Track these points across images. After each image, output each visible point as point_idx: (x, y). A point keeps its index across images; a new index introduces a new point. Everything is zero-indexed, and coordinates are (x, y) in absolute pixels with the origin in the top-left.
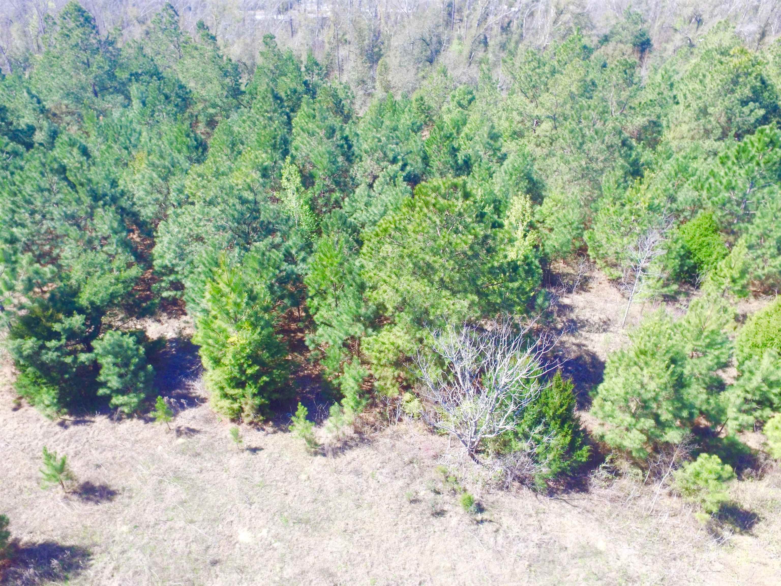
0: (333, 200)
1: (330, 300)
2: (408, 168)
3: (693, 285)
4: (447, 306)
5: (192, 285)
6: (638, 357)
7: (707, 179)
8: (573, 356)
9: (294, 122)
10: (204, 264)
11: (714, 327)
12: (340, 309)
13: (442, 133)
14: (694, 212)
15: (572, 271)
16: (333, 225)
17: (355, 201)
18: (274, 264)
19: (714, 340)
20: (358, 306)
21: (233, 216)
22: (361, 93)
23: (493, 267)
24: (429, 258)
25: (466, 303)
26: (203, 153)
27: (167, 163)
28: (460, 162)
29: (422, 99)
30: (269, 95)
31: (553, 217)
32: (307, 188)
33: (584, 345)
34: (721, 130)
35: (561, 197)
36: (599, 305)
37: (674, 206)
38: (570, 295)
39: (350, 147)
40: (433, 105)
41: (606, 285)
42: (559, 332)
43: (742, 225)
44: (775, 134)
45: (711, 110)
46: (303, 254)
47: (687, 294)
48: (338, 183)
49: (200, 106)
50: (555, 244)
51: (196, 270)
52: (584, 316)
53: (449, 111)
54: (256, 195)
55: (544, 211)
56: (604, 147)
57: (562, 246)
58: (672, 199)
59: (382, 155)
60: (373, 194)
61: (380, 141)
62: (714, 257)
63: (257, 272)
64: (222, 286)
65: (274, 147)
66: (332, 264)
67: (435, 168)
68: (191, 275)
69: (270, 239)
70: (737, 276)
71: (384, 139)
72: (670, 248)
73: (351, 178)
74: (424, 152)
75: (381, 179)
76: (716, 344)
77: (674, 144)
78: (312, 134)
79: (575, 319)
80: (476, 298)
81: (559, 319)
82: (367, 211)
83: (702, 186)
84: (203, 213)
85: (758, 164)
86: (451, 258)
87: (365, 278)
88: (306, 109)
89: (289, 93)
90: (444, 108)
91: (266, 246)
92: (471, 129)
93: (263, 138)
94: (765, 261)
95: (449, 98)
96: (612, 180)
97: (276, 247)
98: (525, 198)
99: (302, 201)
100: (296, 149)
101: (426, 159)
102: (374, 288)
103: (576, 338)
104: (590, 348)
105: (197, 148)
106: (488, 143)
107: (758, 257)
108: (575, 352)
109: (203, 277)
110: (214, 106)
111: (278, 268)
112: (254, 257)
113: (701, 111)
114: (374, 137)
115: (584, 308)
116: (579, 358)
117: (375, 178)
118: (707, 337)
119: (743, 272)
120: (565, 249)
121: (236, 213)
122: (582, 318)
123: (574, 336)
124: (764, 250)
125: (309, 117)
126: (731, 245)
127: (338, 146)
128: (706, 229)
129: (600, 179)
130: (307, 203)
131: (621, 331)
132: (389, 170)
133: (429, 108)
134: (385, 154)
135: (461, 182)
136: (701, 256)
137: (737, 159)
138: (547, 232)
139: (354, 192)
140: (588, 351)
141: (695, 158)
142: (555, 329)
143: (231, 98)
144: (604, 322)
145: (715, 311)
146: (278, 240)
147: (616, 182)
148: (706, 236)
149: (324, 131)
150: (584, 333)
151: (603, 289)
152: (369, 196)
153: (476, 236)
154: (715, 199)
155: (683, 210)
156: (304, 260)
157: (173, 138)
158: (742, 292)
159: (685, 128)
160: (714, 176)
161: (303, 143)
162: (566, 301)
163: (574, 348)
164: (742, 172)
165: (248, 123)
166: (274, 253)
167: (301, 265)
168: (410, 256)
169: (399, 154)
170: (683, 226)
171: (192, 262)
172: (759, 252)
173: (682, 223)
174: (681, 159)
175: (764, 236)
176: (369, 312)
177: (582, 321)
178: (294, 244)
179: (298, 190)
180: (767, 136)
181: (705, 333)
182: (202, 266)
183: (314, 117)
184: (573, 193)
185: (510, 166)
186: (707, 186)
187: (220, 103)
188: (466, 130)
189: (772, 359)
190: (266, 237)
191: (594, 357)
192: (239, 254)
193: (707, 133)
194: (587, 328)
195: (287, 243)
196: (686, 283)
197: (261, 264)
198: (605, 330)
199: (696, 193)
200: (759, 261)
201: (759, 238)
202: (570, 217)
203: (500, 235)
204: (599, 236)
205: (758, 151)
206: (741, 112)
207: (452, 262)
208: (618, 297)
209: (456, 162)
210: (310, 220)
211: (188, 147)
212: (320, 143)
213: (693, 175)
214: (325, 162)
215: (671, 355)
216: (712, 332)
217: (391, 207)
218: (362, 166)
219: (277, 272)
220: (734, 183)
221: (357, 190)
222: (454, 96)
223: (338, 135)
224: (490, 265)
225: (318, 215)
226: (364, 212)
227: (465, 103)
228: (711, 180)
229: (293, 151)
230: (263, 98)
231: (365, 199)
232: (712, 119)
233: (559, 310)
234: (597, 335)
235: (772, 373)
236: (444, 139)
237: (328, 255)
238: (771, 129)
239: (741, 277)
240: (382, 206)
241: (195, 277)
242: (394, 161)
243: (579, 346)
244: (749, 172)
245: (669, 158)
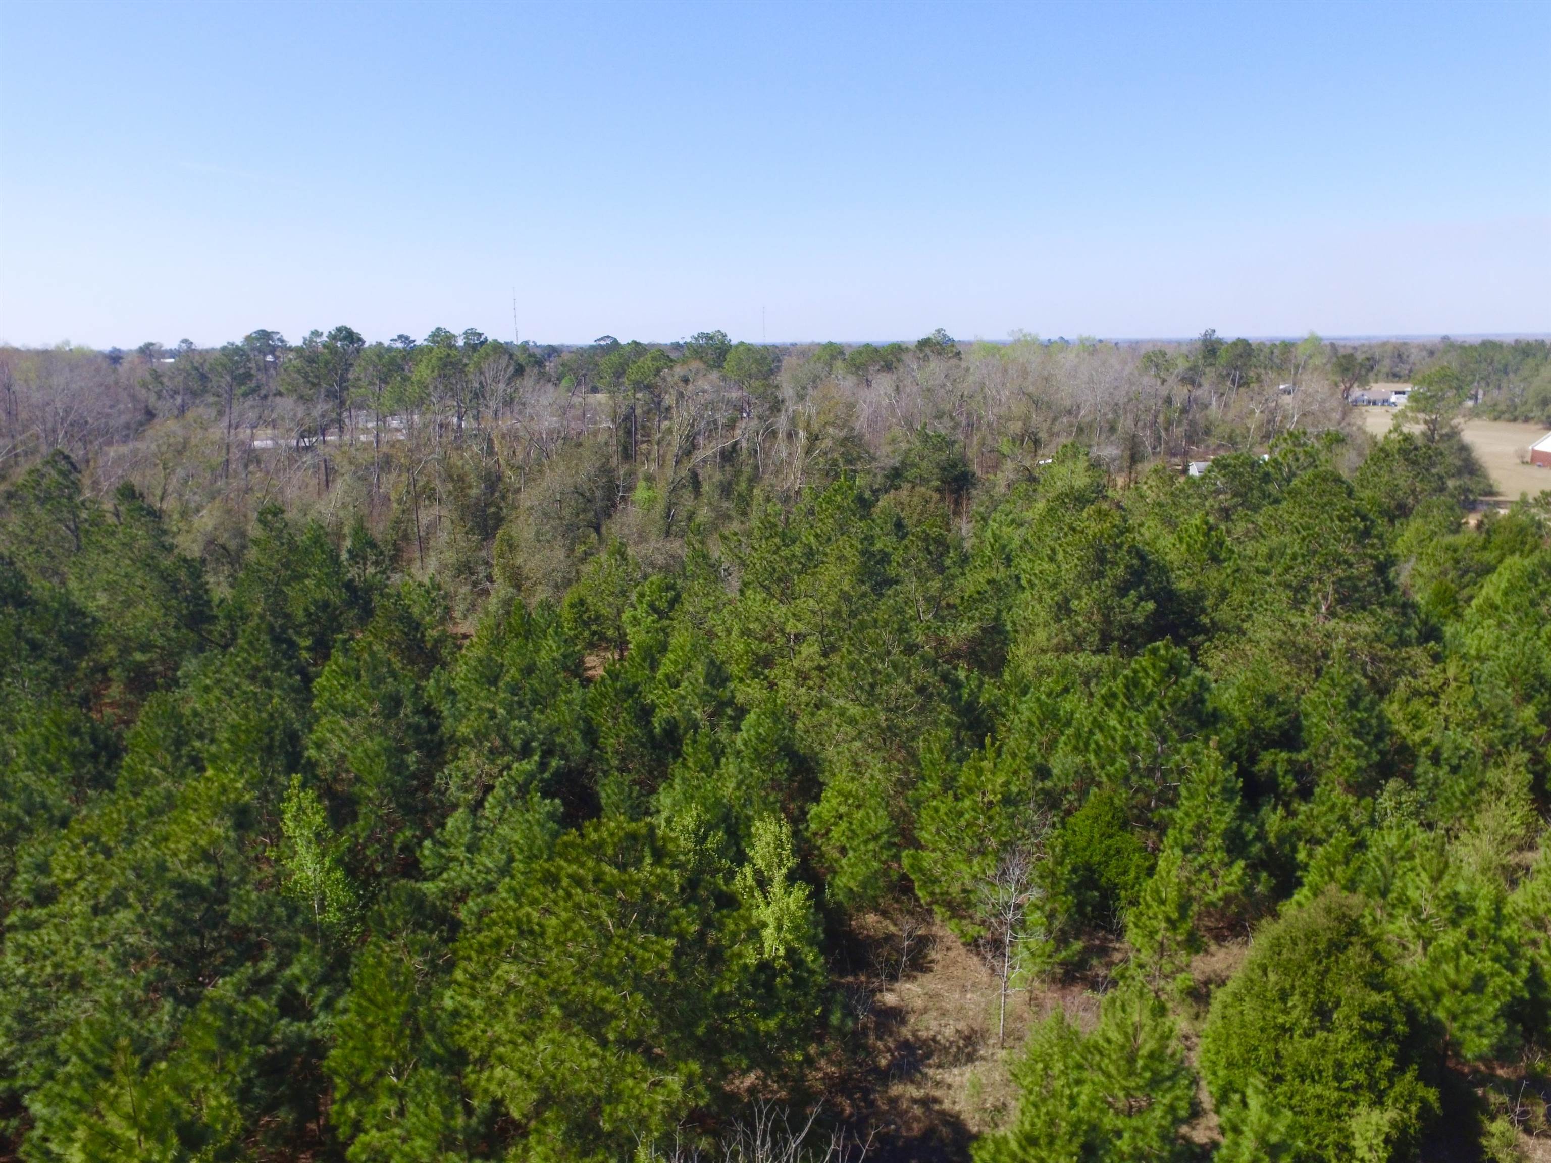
0: (397, 846)
1: (386, 1103)
2: (554, 763)
3: (1111, 932)
4: (637, 1098)
5: (46, 1112)
6: (1024, 1149)
7: (1091, 733)
8: (917, 1129)
9: (316, 685)
10: (82, 1056)
11: (1151, 1045)
12: (410, 1121)
13: (618, 685)
14: (1083, 793)
15: (892, 929)
16: (393, 917)
17: (446, 845)
18: (255, 1032)
19: (1155, 1073)
20: (448, 1112)
21: (162, 927)
22: (465, 589)
23: (721, 994)
24: (594, 990)
25: (674, 1081)
26: (108, 765)
27: (15, 809)
28: (658, 731)
29: (582, 602)
30: (264, 637)
31: (844, 825)
32: (339, 832)
33: (936, 1100)
34: (1097, 637)
35: (852, 787)
36: (952, 999)
37: (1049, 784)
38: (897, 986)
39: (433, 729)
40: (605, 611)
41: (960, 949)
42: (885, 1076)
43: (1164, 812)
44: (1174, 656)
45: (1074, 604)
46: (325, 991)
47: (1103, 951)
48: (408, 809)
49: (111, 651)
50: (852, 884)
51: (61, 1072)
52: (928, 1029)
53: (635, 621)
54: (220, 866)
55: (826, 815)
56: (909, 689)
57: (864, 885)
58: (1043, 772)
59: (498, 742)
60: (483, 823)
61: (493, 715)
62: (1132, 874)
63: (213, 1058)
64: (115, 1123)
65: (269, 750)
66: (386, 1020)
67: (609, 749)
68: (49, 1084)
69: (248, 969)
70: (1175, 915)
71: (501, 711)
72: (1053, 873)
73: (438, 791)
74: (588, 721)
75: (499, 792)
76: (1162, 1081)
77: (1028, 668)
78: (351, 714)
79: (910, 1037)
80: (695, 1067)
81: (880, 1044)
82: (472, 863)
83: (1087, 745)
84: (88, 933)
85: (1162, 707)
86: (637, 988)
87: (464, 1039)
88: (341, 660)
89: (312, 609)
90: (626, 616)
91: (237, 988)
92: (675, 663)
93: (243, 737)
94: (1213, 875)
95: (634, 597)
96: (936, 746)
97: (260, 984)
98: (779, 821)
99: (327, 862)
100: (319, 746)
101: (590, 734)
102: (483, 1062)
103: (919, 1086)
104: (947, 1105)
105: (94, 756)
106: (706, 693)
107: (1202, 868)
108: (917, 1119)
109: (75, 1090)
110: (145, 647)
111: (265, 1040)
112: (206, 1026)
113: (1060, 607)
114: (481, 710)
115: (925, 1010)
116: (929, 1133)
117: (489, 789)
118: (1145, 1068)
119: (1183, 907)
120: (871, 893)
121: (169, 921)
122: (924, 1034)
123: (912, 1082)
124: (1207, 856)
125: (346, 673)
126: (1156, 850)
127: (409, 726)
128: (1109, 825)
129: (914, 744)
130: (338, 862)
131: (1002, 1054)
132: (513, 773)
133: (598, 618)
134: (505, 739)
135: (644, 831)
136: (1111, 873)
137: (1128, 699)
138: (836, 855)
139: (443, 826)
140: (943, 1113)
141: (1066, 690)
142: (876, 1069)
143: (184, 631)
144: (968, 1039)
145: (1146, 1013)
146: (266, 966)
147: (943, 750)
148: (1110, 837)
149: (377, 706)
150: (931, 1072)
151: (955, 962)
152: (476, 828)
153: (681, 936)
154: (1112, 770)
155: (1066, 791)
156: (328, 1005)
157: (39, 740)
158: (1193, 944)
159: (1040, 635)
160: (1101, 729)
161: (332, 731)
162: (890, 999)
163: (917, 1110)
164: (1141, 719)
165: (217, 692)
166: (255, 1005)
167: (323, 1018)
168: (552, 992)
169: (533, 737)
170: (1071, 820)
171: (51, 1052)
172: (1201, 860)
173: (1069, 813)
174: (1043, 697)
175: (1201, 829)
176: (474, 1121)
177: (925, 1042)
178: (305, 971)
179: (318, 835)
180: (1165, 660)
181: (1140, 1063)
182: (74, 1059)
183: (358, 678)
184: (872, 777)
185: (752, 733)
186: (1093, 746)
187: (160, 642)
188: (666, 666)
189: (1261, 1098)
190: (238, 962)
191: (955, 1123)
192: (173, 1016)
193: (1079, 642)
194: (935, 1060)
195: (288, 972)
196: (1097, 927)
197: (224, 1038)
198: (971, 1058)
199: (1079, 759)
200: (1205, 875)
201: (1194, 833)
202: (871, 826)
203: (730, 925)
204: (928, 858)
205: (1157, 684)
206: (1121, 606)
207: (640, 997)
208: (983, 974)
209: (651, 732)
210: (345, 897)
211: (74, 757)
212: (369, 729)
213: (1068, 724)
214: (380, 768)
215: (1082, 1139)
216: (1151, 1055)
217: (519, 857)
218: (458, 769)
219: (262, 1049)
220: (1133, 740)
221: (450, 823)
222: (642, 595)
223: (407, 710)
224: (716, 991)
225: (365, 885)
226: (467, 867)
227: (663, 605)
228: (1098, 736)
229: (312, 753)
230: (250, 643)
231: (466, 839)
232: (1080, 619)
233: (878, 1025)
234: (956, 1071)
235: (1269, 1128)
236: (623, 696)
237: (380, 998)
238: (1167, 648)
239: (1183, 916)
240: (502, 850)
241: (57, 1089)
242: (525, 752)
243: (927, 1102)
244: (1152, 721)
245: (1025, 692)
